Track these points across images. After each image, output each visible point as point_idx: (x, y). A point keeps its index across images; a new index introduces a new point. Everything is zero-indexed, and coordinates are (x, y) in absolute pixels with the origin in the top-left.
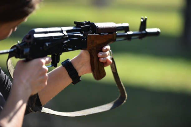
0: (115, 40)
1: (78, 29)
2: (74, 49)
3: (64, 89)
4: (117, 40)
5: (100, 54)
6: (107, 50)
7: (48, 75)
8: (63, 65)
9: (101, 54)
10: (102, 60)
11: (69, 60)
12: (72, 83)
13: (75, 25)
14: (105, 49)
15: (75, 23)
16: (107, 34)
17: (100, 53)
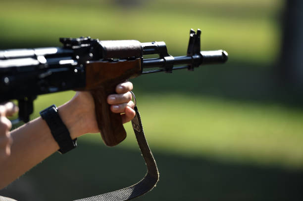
0: (140, 73)
1: (67, 51)
2: (61, 89)
3: (43, 162)
4: (143, 72)
5: (112, 98)
6: (125, 90)
7: (12, 135)
8: (42, 116)
9: (114, 98)
10: (115, 108)
11: (54, 108)
12: (59, 150)
13: (62, 45)
14: (121, 87)
15: (62, 40)
16: (125, 60)
17: (112, 95)
